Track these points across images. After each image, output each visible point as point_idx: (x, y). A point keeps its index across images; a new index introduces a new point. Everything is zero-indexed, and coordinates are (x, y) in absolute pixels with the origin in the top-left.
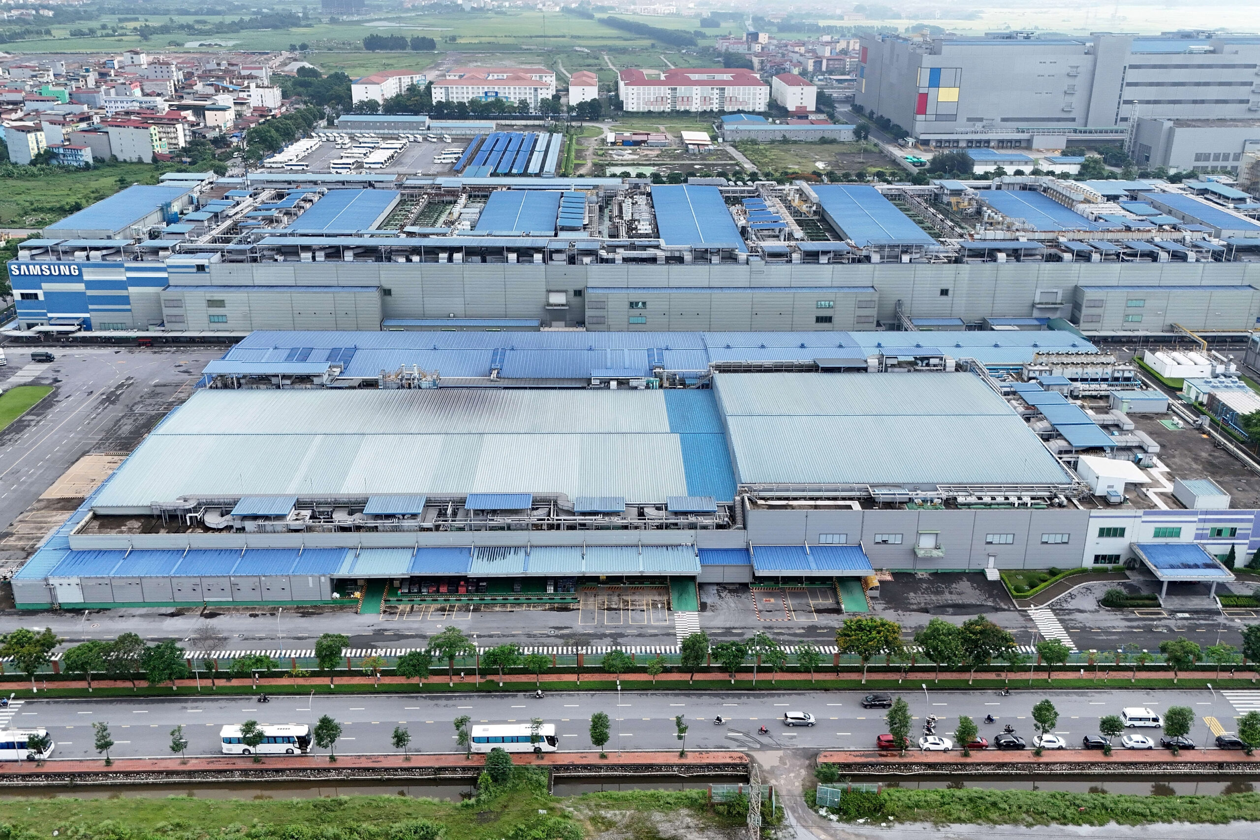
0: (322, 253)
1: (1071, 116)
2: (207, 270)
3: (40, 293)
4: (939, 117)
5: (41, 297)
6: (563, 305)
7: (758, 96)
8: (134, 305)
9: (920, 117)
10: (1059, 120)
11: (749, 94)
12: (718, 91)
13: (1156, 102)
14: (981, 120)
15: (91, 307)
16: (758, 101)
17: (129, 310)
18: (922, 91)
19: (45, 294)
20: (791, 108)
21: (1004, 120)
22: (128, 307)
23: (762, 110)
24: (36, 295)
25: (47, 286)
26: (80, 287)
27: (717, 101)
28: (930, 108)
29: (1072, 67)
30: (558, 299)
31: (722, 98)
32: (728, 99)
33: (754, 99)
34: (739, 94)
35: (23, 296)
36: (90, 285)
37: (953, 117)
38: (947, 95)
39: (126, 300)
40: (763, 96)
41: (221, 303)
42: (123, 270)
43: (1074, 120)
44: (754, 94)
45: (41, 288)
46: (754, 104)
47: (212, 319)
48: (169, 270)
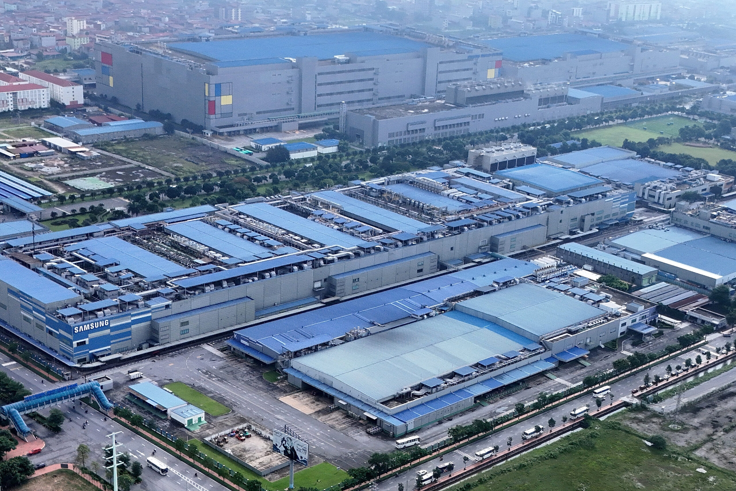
0: (213, 285)
1: (292, 107)
2: (170, 307)
3: (87, 340)
4: (224, 115)
5: (87, 343)
6: (320, 288)
7: (42, 97)
8: (133, 336)
9: (212, 116)
10: (285, 110)
11: (35, 95)
12: (12, 95)
13: (331, 94)
14: (245, 114)
15: (112, 342)
16: (42, 100)
17: (130, 339)
18: (212, 99)
19: (90, 340)
20: (67, 103)
21: (258, 113)
22: (130, 337)
23: (46, 106)
24: (85, 342)
25: (91, 335)
26: (107, 331)
27: (12, 103)
28: (217, 111)
29: (289, 77)
30: (318, 285)
31: (15, 100)
32: (21, 100)
33: (40, 99)
34: (28, 96)
35: (78, 343)
36: (113, 329)
37: (230, 114)
38: (226, 100)
39: (129, 333)
40: (45, 96)
41: (187, 323)
42: (130, 316)
43: (293, 109)
44: (39, 95)
45: (87, 337)
46: (40, 102)
47: (183, 333)
48: (153, 311)
